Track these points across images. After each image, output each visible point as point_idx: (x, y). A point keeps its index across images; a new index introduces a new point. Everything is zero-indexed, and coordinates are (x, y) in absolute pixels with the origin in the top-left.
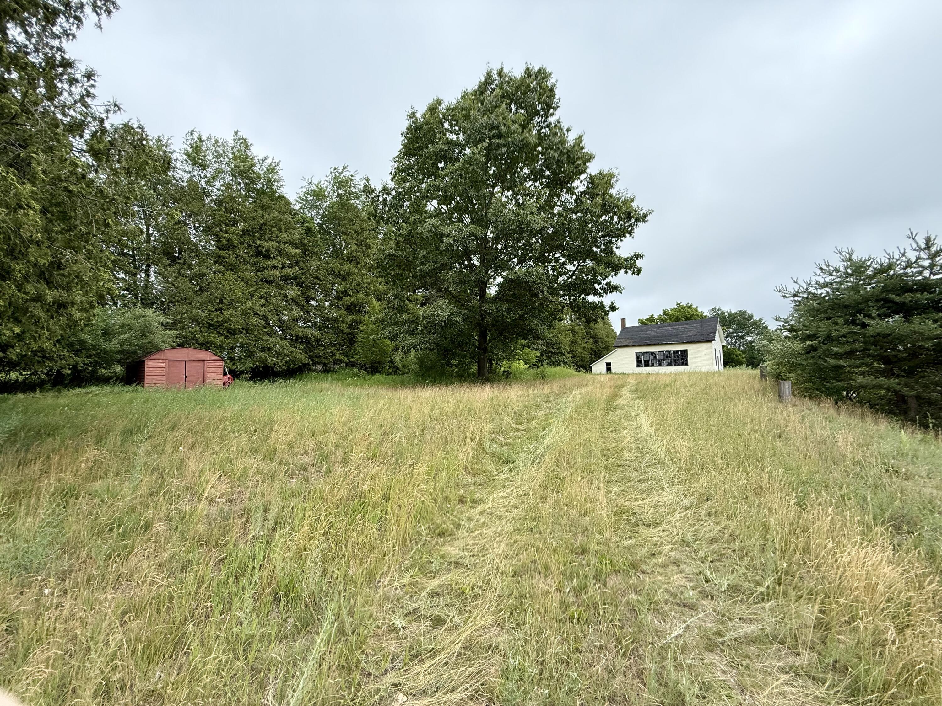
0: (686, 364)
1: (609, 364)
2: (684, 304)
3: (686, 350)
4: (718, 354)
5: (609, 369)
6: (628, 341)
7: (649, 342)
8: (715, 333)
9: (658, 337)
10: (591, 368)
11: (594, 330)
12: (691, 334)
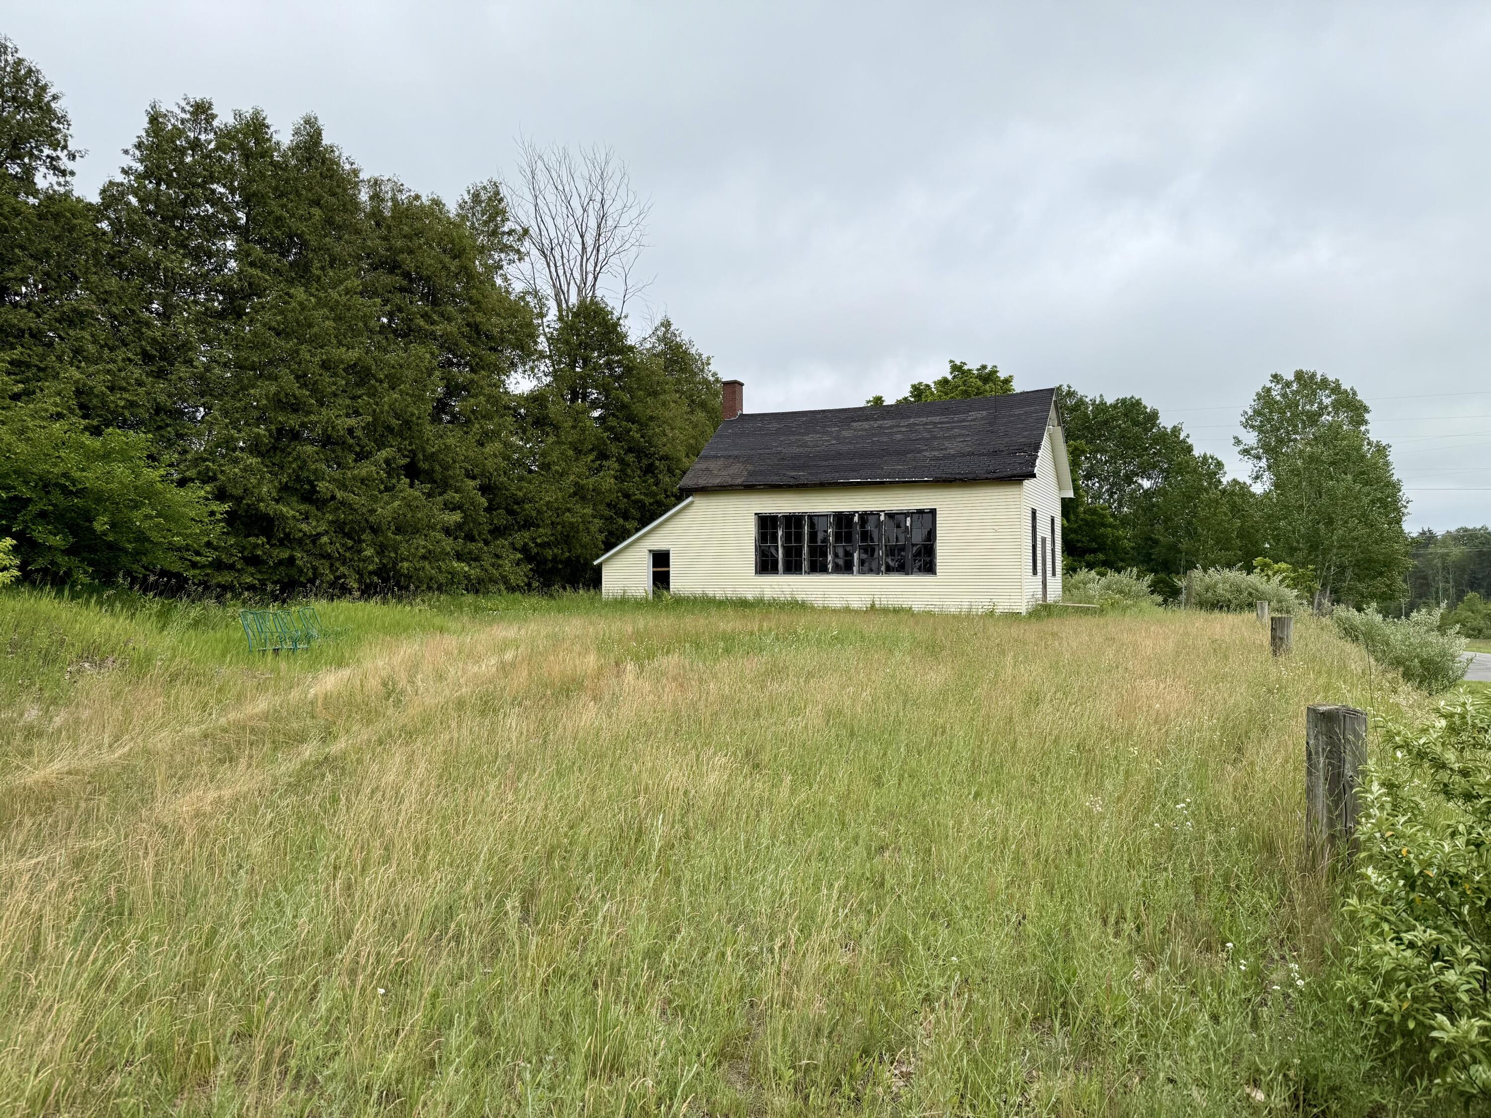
0: (929, 568)
1: (661, 559)
2: (973, 365)
3: (933, 512)
4: (1043, 530)
5: (661, 579)
6: (736, 468)
7: (803, 476)
8: (1037, 447)
9: (839, 455)
10: (598, 570)
11: (643, 426)
12: (953, 447)
